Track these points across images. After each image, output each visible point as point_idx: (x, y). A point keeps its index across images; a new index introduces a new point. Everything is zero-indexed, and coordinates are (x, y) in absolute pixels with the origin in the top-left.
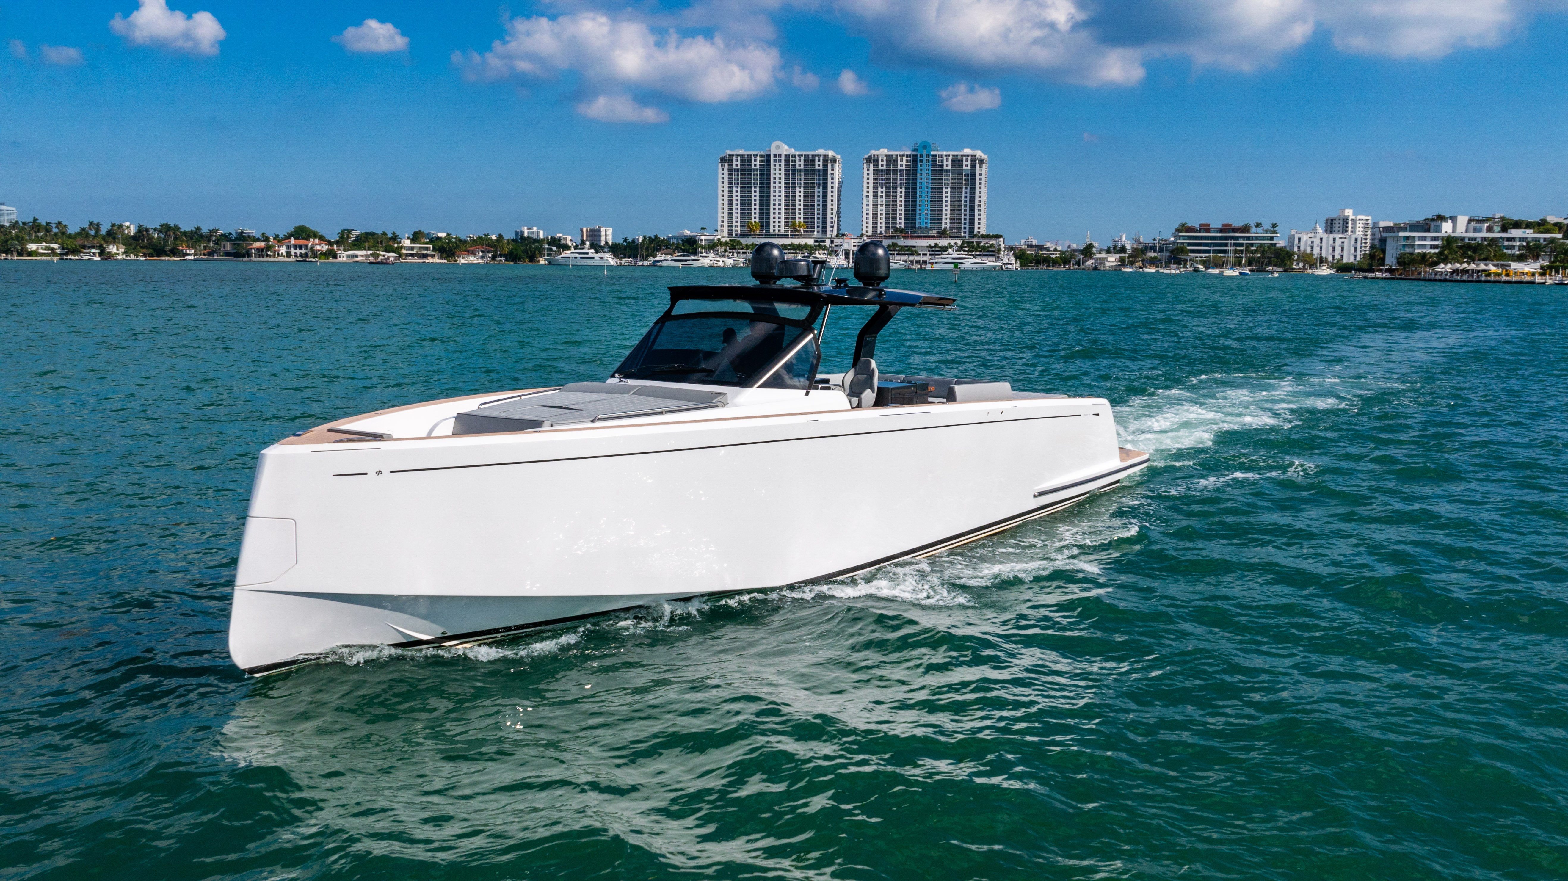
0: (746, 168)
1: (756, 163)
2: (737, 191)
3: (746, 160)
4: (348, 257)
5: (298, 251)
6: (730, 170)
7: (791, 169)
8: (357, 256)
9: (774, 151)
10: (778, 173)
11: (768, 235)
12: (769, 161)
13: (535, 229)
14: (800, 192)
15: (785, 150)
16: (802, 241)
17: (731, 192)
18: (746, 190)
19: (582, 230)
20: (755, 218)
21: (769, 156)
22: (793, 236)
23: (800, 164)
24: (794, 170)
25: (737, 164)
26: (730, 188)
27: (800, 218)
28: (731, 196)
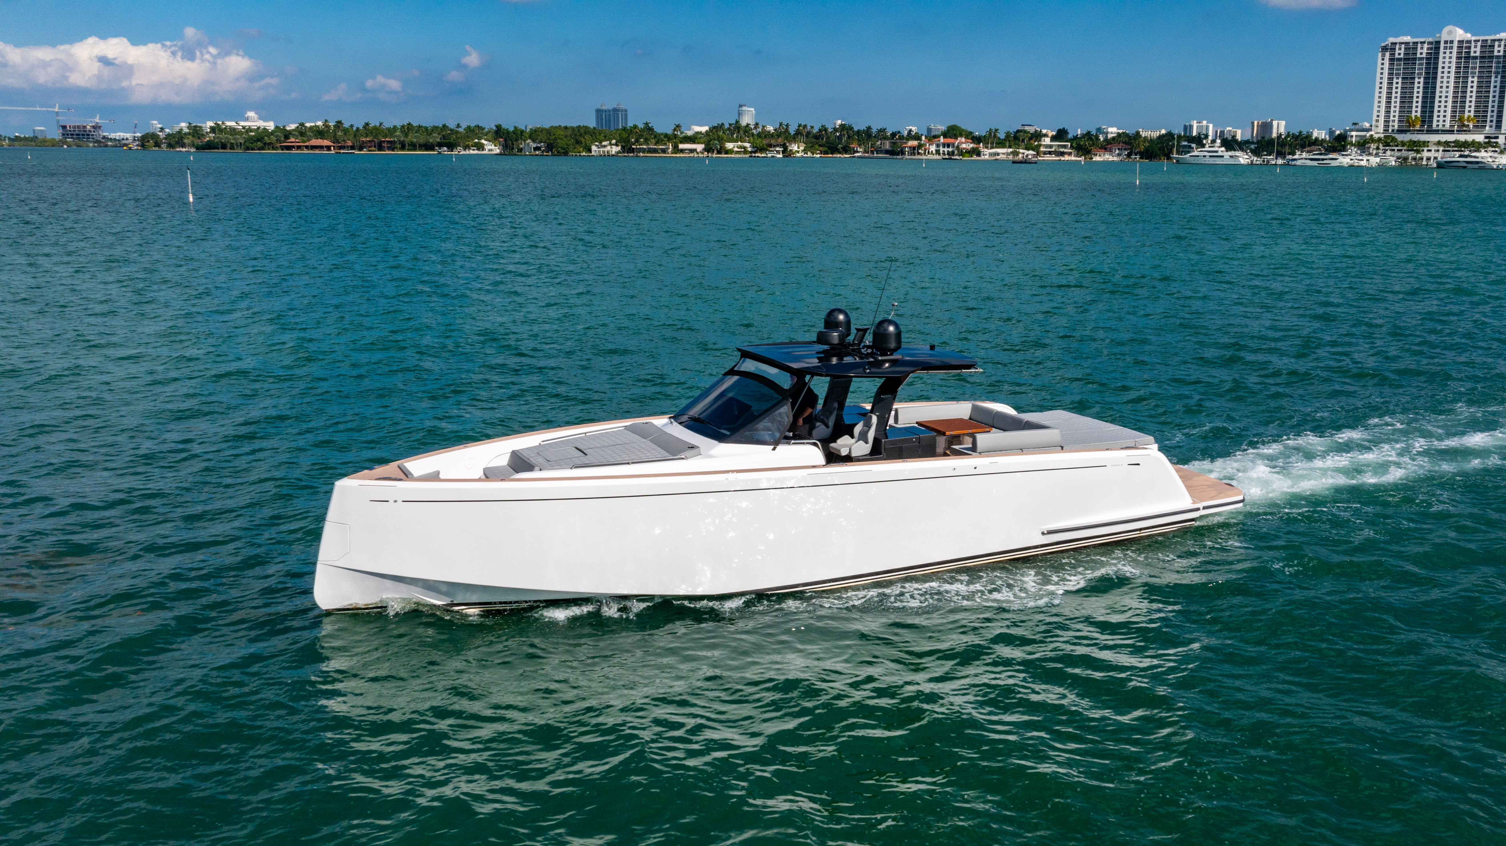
0: (1410, 58)
1: (1423, 52)
2: (1398, 83)
3: (1411, 48)
4: (991, 154)
5: (946, 149)
6: (1392, 60)
7: (1464, 56)
8: (998, 154)
9: (1444, 36)
10: (1448, 62)
11: (1430, 131)
12: (1437, 48)
13: (1205, 123)
14: (1473, 82)
15: (1460, 34)
16: (1469, 138)
17: (1390, 83)
18: (1408, 80)
19: (1253, 123)
20: (1416, 111)
21: (1438, 43)
22: (1459, 131)
23: (1476, 51)
24: (1468, 58)
25: (1400, 52)
26: (1390, 79)
27: (1470, 111)
28: (1390, 88)
